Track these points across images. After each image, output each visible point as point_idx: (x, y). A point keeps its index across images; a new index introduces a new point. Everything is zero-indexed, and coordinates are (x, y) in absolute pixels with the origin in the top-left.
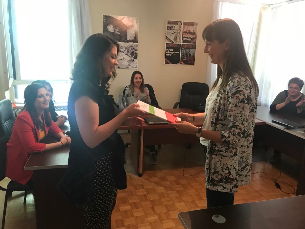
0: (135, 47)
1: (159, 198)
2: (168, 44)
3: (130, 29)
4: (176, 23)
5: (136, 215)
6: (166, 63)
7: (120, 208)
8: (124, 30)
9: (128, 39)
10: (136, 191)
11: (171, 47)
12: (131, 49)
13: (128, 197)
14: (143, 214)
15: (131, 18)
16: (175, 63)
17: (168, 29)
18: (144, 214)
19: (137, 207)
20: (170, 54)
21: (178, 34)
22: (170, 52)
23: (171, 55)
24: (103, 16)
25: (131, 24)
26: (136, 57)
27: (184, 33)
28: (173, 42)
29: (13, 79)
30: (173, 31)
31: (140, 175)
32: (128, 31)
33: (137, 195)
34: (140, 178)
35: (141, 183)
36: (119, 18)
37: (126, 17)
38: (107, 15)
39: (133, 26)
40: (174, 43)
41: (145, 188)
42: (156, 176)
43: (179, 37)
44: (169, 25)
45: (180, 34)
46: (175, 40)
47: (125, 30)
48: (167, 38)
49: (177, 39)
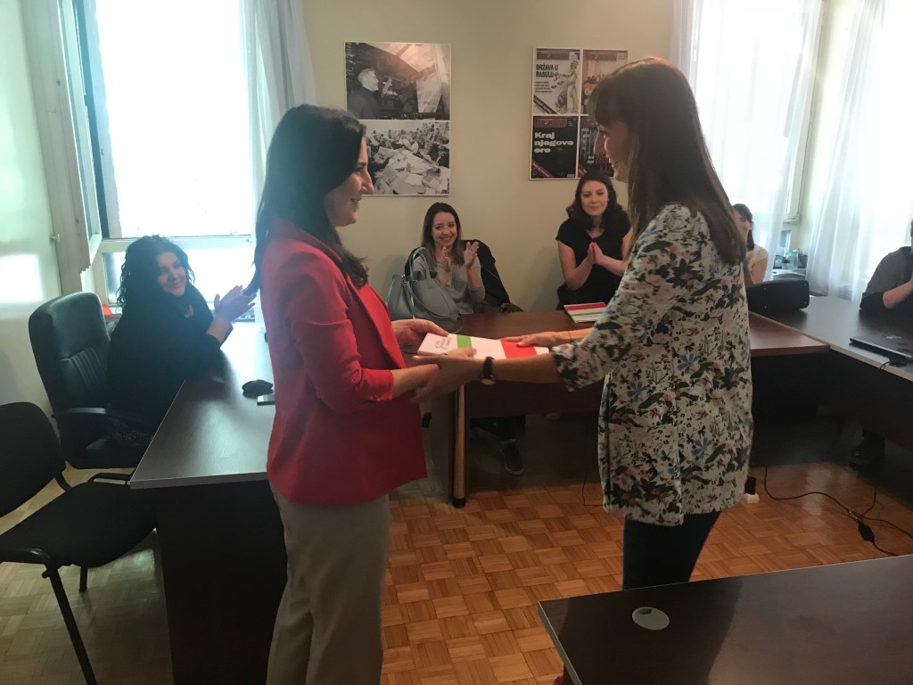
0: (442, 132)
1: (510, 568)
2: (540, 117)
3: (425, 79)
4: (562, 55)
5: (442, 612)
6: (536, 175)
7: (399, 594)
8: (407, 84)
9: (421, 110)
10: (446, 547)
11: (550, 126)
12: (429, 136)
13: (423, 566)
14: (462, 611)
15: (427, 47)
16: (562, 173)
17: (538, 74)
18: (466, 613)
19: (446, 594)
20: (545, 147)
21: (570, 89)
22: (547, 143)
23: (548, 151)
24: (346, 44)
25: (429, 65)
26: (445, 162)
27: (588, 84)
28: (553, 112)
29: (100, 236)
30: (554, 78)
31: (459, 504)
32: (419, 84)
33: (448, 559)
34: (460, 511)
35: (461, 526)
36: (393, 47)
37: (414, 44)
38: (357, 42)
39: (432, 70)
40: (559, 115)
41: (472, 538)
42: (505, 507)
43: (571, 96)
44: (541, 62)
45: (574, 88)
46: (561, 105)
47: (412, 82)
48: (537, 101)
49: (566, 102)
